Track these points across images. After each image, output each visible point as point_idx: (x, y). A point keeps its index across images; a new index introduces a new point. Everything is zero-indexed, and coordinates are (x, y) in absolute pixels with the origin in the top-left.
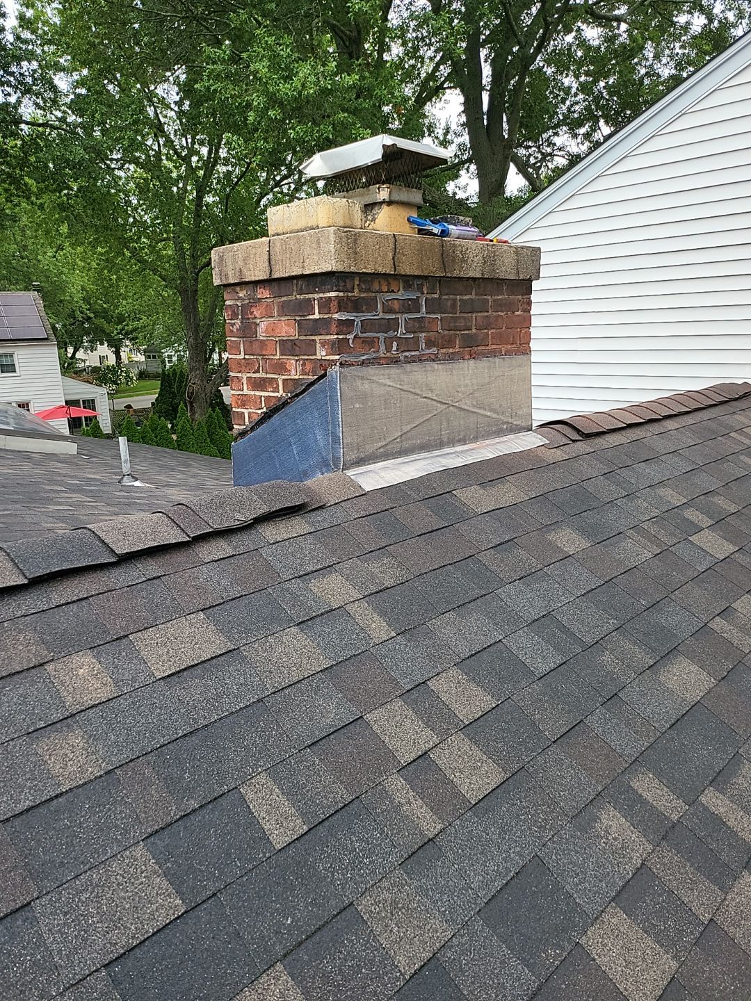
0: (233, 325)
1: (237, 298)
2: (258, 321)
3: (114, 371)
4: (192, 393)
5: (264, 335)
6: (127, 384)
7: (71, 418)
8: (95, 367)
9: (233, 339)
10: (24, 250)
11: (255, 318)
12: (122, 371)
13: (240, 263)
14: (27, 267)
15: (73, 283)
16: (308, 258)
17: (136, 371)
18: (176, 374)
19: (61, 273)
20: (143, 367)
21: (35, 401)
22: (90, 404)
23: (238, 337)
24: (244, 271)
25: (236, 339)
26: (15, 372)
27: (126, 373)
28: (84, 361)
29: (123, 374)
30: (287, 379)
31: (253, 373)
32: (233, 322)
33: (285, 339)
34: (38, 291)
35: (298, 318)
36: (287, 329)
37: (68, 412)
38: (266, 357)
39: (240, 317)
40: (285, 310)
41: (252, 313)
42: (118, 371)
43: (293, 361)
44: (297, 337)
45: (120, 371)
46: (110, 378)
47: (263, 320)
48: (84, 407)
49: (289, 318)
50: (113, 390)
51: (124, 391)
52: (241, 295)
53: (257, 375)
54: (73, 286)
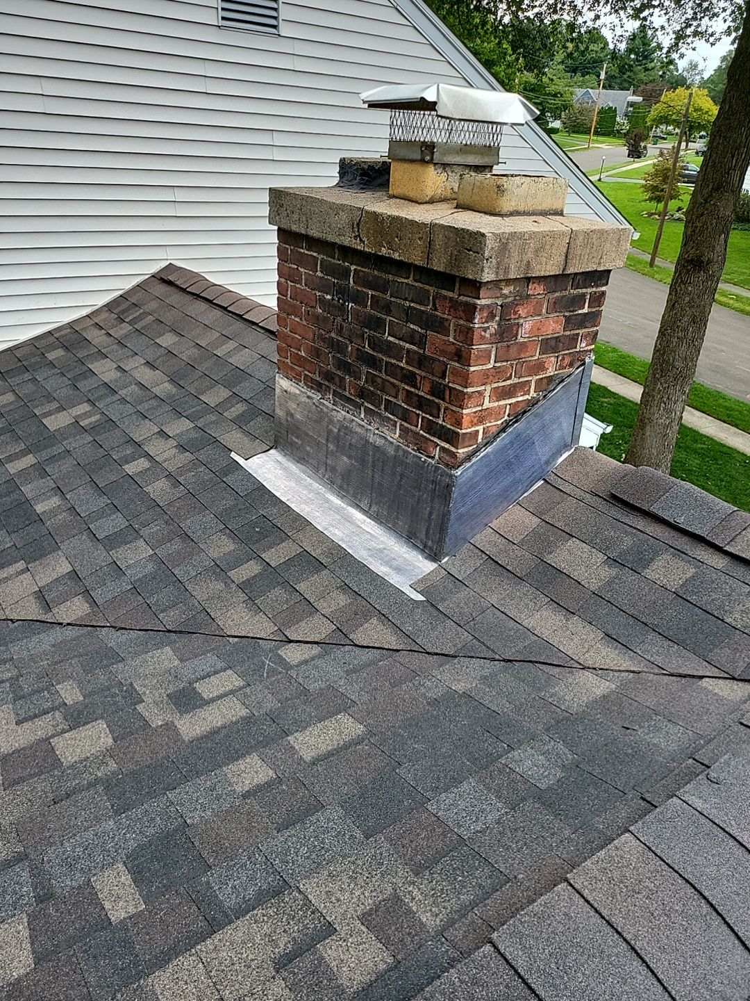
0: (485, 330)
1: (499, 295)
2: (522, 321)
5: (527, 336)
9: (483, 346)
11: (520, 317)
13: (530, 255)
16: (606, 254)
23: (490, 344)
24: (533, 264)
25: (487, 346)
30: (542, 379)
31: (503, 381)
32: (486, 325)
33: (549, 337)
35: (566, 314)
36: (554, 326)
38: (523, 360)
39: (497, 318)
40: (556, 306)
41: (515, 313)
43: (552, 358)
44: (562, 333)
47: (527, 319)
49: (558, 314)
52: (504, 292)
53: (509, 382)
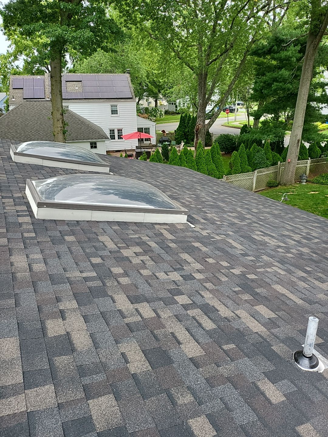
3: (155, 110)
4: (198, 129)
6: (160, 117)
7: (141, 139)
8: (146, 107)
10: (123, 52)
12: (159, 111)
14: (124, 60)
15: (143, 69)
17: (164, 110)
18: (187, 116)
19: (138, 63)
20: (167, 109)
21: (125, 128)
22: (147, 130)
26: (117, 114)
27: (160, 112)
28: (142, 105)
29: (159, 112)
34: (129, 73)
37: (140, 136)
42: (157, 111)
45: (158, 111)
46: (153, 114)
48: (145, 133)
50: (154, 120)
51: (159, 121)
54: (143, 70)
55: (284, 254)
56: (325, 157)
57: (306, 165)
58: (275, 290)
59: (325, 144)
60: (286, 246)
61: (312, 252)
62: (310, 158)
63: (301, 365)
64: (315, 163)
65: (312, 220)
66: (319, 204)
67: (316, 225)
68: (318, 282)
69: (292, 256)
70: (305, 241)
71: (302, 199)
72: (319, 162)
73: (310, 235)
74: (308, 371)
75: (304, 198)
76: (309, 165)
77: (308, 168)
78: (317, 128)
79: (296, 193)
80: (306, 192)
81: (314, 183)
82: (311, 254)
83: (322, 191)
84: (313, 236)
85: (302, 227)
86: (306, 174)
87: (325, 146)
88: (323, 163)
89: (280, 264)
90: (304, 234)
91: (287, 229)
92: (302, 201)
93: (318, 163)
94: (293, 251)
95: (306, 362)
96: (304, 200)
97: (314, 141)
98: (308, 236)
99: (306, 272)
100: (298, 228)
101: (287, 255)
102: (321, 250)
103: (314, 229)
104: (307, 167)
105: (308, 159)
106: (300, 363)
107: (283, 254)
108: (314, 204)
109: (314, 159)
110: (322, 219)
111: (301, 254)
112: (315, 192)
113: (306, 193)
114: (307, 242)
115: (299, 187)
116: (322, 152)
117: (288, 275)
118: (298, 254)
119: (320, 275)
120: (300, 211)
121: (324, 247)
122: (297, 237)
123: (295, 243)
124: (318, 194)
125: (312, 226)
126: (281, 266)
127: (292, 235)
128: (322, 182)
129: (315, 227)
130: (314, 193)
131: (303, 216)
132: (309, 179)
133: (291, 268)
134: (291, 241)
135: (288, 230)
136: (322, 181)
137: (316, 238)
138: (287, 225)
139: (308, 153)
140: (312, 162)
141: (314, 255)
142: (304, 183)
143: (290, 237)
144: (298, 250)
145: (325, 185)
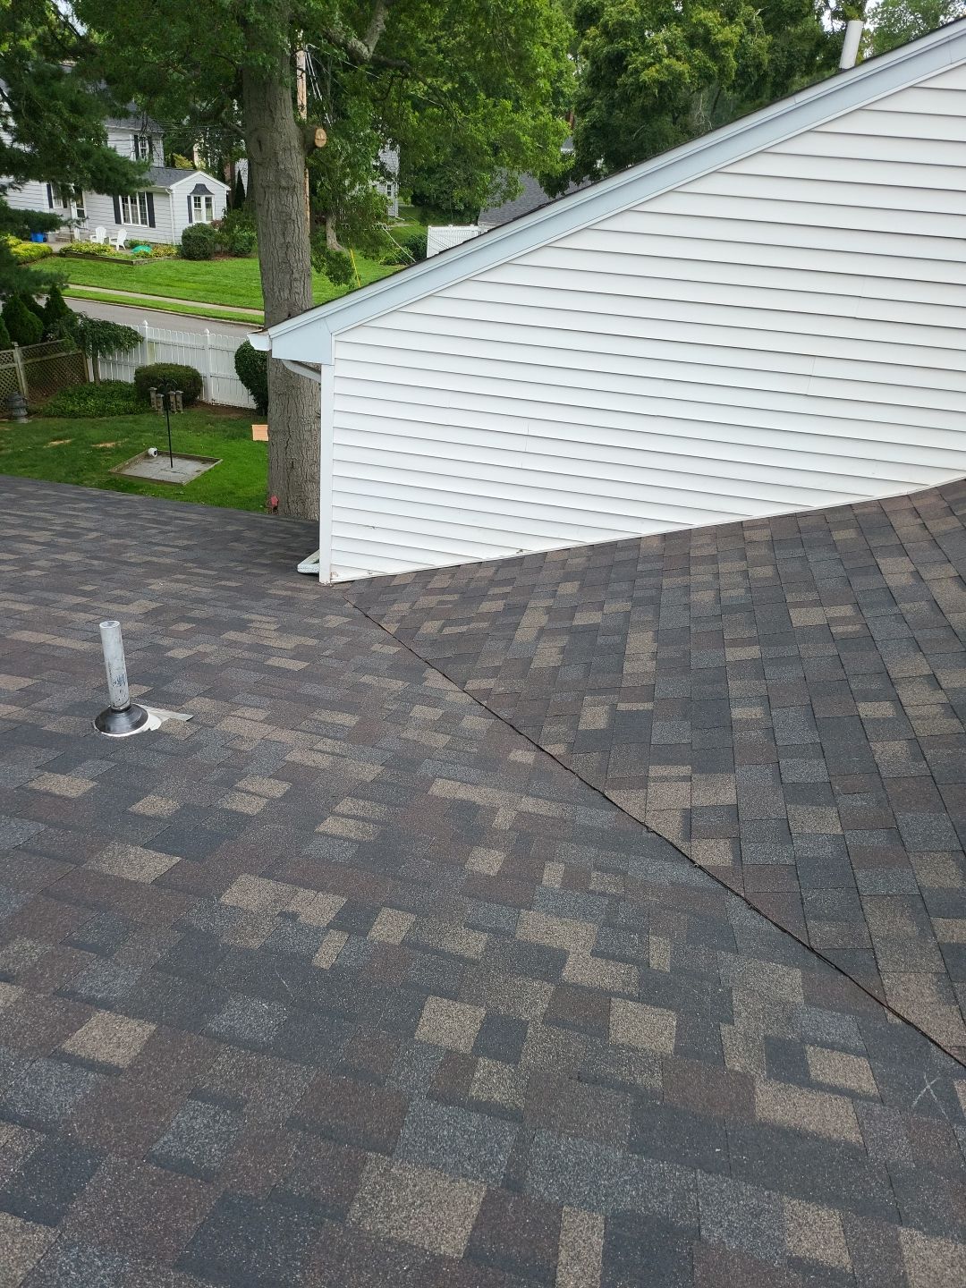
55: (18, 574)
56: (57, 338)
57: (11, 365)
58: (18, 642)
59: (47, 298)
60: (18, 557)
61: (87, 557)
62: (16, 344)
63: (114, 732)
64: (36, 357)
65: (72, 498)
66: (82, 471)
67: (84, 505)
68: (115, 605)
69: (39, 573)
70: (64, 540)
71: (33, 466)
72: (45, 354)
73: (73, 527)
74: (132, 736)
75: (36, 461)
76: (20, 364)
77: (21, 374)
78: (8, 252)
79: (10, 451)
80: (37, 444)
81: (52, 416)
82: (87, 561)
83: (80, 434)
84: (82, 528)
85: (48, 516)
86: (19, 392)
87: (47, 304)
88: (58, 355)
89: (12, 594)
90: (58, 528)
91: (9, 524)
92: (33, 469)
93: (45, 358)
94: (42, 563)
95: (122, 720)
96: (39, 467)
97: (13, 293)
98: (69, 530)
99: (84, 594)
100: (39, 519)
101: (28, 573)
102: (109, 551)
103: (80, 514)
104: (18, 372)
105: (13, 347)
106: (112, 729)
107: (13, 575)
108: (70, 472)
109: (30, 346)
110: (94, 493)
111: (64, 566)
112: (61, 440)
113: (39, 446)
114: (69, 541)
115: (14, 434)
116: (46, 323)
117: (43, 610)
118: (57, 566)
119: (118, 592)
120: (30, 482)
121: (114, 545)
122: (43, 536)
123: (40, 547)
124: (71, 444)
125: (74, 509)
126: (19, 597)
127: (27, 533)
128: (72, 411)
129: (82, 510)
130: (61, 445)
131: (44, 492)
132: (34, 407)
133: (45, 595)
134: (28, 546)
135: (13, 526)
136: (71, 407)
137: (91, 530)
138: (5, 517)
139: (5, 329)
140: (25, 356)
141: (95, 562)
142: (24, 421)
143: (24, 539)
144: (53, 560)
145: (85, 419)
